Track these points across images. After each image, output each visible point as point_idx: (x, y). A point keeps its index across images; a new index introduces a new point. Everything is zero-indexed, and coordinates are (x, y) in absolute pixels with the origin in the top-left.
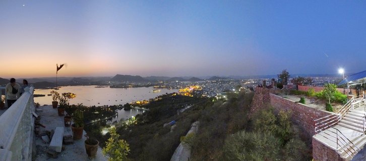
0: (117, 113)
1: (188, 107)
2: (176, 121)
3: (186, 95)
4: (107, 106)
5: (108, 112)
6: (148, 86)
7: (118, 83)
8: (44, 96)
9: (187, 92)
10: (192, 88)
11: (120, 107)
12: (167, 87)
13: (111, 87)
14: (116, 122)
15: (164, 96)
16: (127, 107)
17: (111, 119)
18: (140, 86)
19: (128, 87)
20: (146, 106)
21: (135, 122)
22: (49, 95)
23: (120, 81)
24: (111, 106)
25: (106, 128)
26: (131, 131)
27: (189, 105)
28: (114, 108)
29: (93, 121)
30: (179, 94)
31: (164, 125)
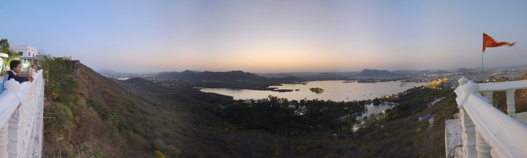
0: (367, 108)
1: (438, 100)
2: (432, 114)
3: (434, 88)
4: (356, 101)
5: (358, 107)
6: (395, 80)
7: (365, 78)
8: (292, 91)
9: (436, 85)
10: (440, 81)
11: (369, 102)
12: (415, 81)
13: (358, 82)
14: (366, 117)
15: (412, 89)
16: (377, 102)
17: (360, 115)
18: (388, 81)
19: (376, 82)
20: (396, 101)
21: (386, 117)
22: (296, 90)
23: (368, 76)
24: (359, 101)
25: (356, 125)
26: (382, 126)
27: (438, 98)
28: (363, 103)
29: (343, 118)
30: (427, 87)
31: (420, 119)
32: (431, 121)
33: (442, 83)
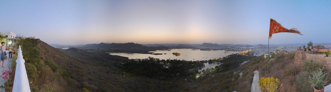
0: (205, 65)
1: (246, 62)
2: (241, 70)
3: (244, 55)
4: (199, 61)
5: (199, 64)
6: (222, 50)
7: (204, 48)
8: (162, 54)
9: (245, 53)
10: (247, 52)
11: (206, 62)
12: (233, 50)
13: (200, 50)
14: (204, 70)
15: (231, 55)
16: (210, 62)
17: (201, 69)
18: (217, 50)
19: (211, 50)
20: (221, 61)
21: (215, 71)
22: (165, 54)
23: (206, 47)
24: (201, 61)
26: (213, 76)
27: (246, 61)
28: (203, 62)
29: (191, 70)
30: (240, 54)
31: (235, 73)
32: (241, 74)
33: (249, 52)
